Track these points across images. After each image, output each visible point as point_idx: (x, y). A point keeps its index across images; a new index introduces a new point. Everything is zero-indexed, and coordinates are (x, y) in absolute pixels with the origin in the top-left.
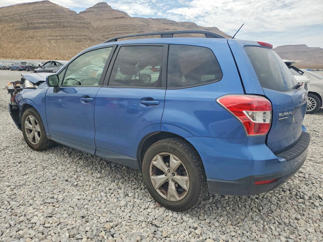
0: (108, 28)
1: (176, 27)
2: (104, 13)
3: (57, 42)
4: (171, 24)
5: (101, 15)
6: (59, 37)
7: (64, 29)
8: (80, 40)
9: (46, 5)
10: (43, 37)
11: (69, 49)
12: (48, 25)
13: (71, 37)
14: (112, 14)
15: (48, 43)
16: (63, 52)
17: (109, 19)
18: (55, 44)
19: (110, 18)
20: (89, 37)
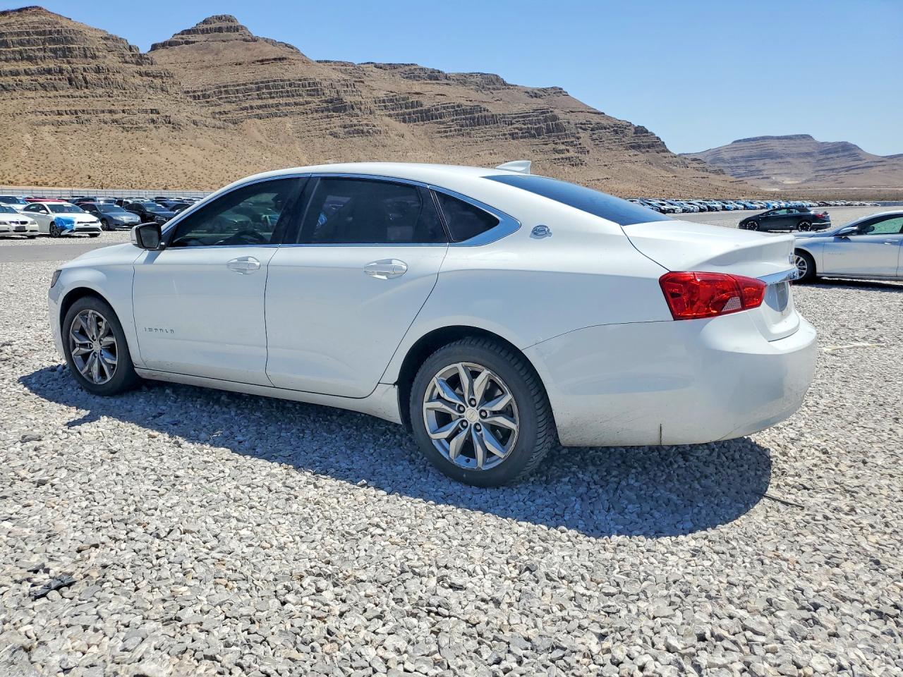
0: (237, 90)
1: (446, 87)
2: (225, 49)
3: (59, 130)
4: (430, 78)
5: (216, 54)
6: (65, 118)
7: (86, 90)
8: (135, 126)
9: (29, 19)
10: (13, 116)
11: (97, 154)
12: (33, 78)
13: (107, 117)
14: (250, 50)
15: (28, 136)
16: (75, 163)
17: (240, 64)
18: (51, 139)
19: (242, 60)
20: (166, 116)
